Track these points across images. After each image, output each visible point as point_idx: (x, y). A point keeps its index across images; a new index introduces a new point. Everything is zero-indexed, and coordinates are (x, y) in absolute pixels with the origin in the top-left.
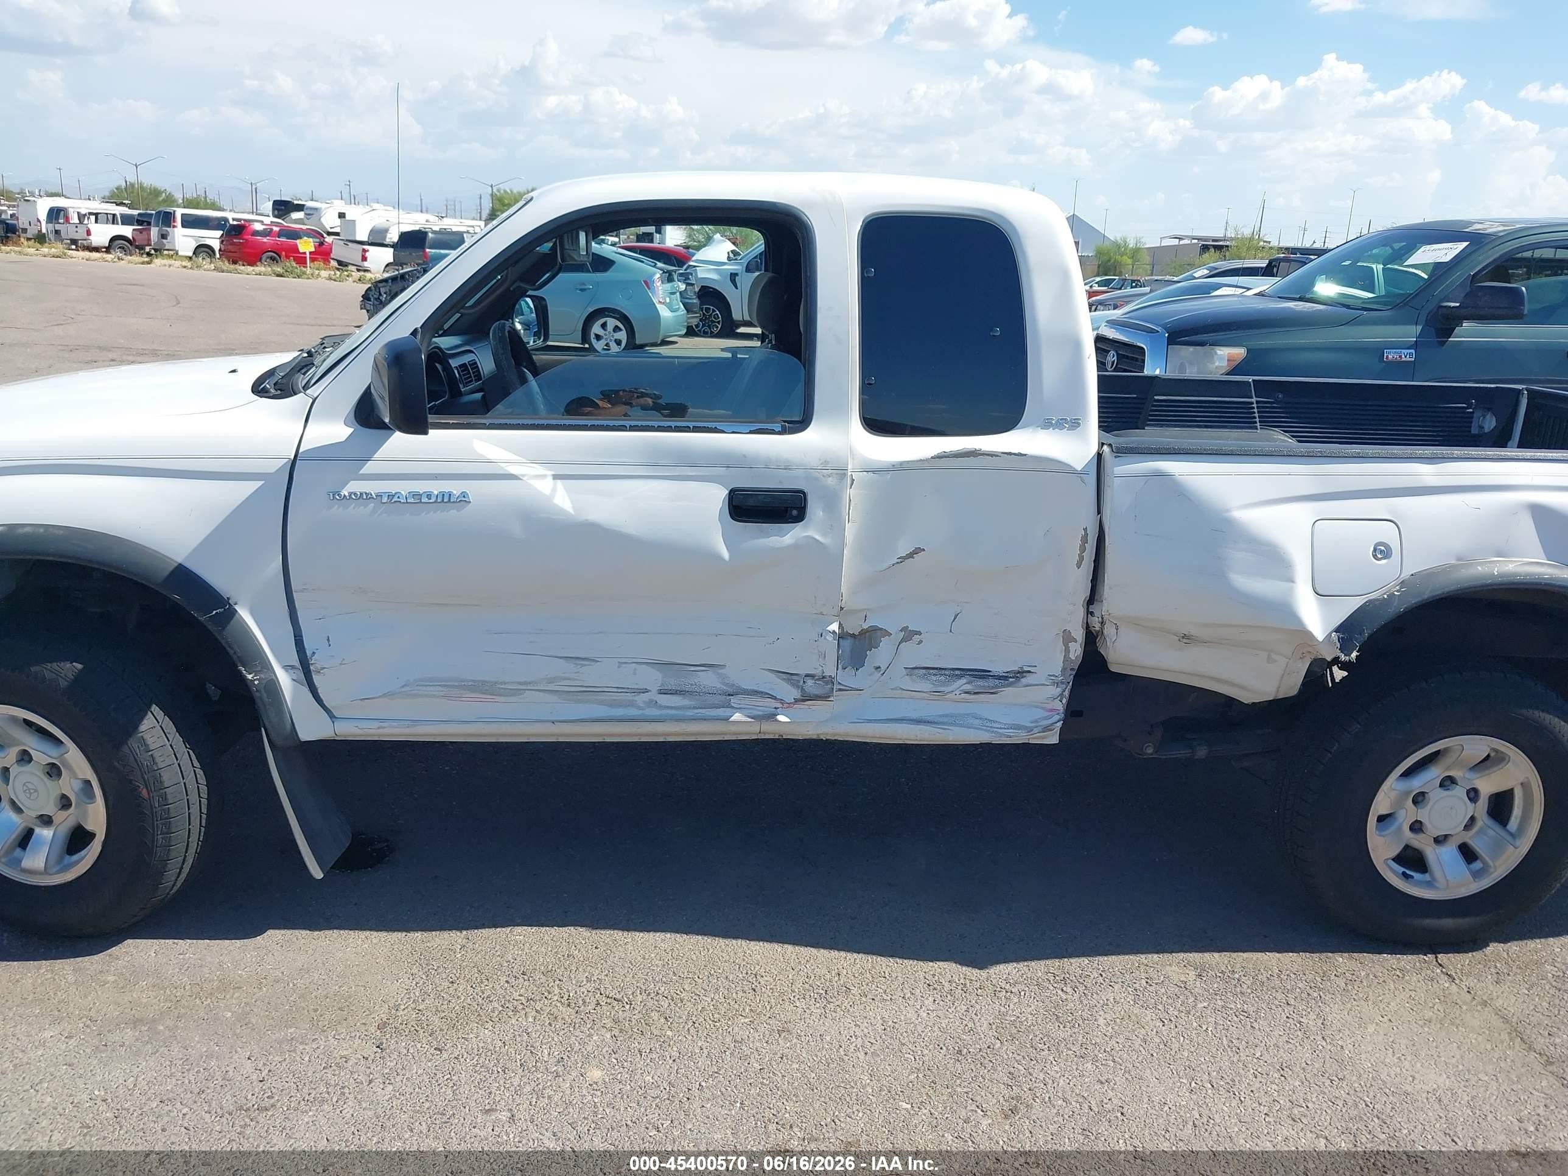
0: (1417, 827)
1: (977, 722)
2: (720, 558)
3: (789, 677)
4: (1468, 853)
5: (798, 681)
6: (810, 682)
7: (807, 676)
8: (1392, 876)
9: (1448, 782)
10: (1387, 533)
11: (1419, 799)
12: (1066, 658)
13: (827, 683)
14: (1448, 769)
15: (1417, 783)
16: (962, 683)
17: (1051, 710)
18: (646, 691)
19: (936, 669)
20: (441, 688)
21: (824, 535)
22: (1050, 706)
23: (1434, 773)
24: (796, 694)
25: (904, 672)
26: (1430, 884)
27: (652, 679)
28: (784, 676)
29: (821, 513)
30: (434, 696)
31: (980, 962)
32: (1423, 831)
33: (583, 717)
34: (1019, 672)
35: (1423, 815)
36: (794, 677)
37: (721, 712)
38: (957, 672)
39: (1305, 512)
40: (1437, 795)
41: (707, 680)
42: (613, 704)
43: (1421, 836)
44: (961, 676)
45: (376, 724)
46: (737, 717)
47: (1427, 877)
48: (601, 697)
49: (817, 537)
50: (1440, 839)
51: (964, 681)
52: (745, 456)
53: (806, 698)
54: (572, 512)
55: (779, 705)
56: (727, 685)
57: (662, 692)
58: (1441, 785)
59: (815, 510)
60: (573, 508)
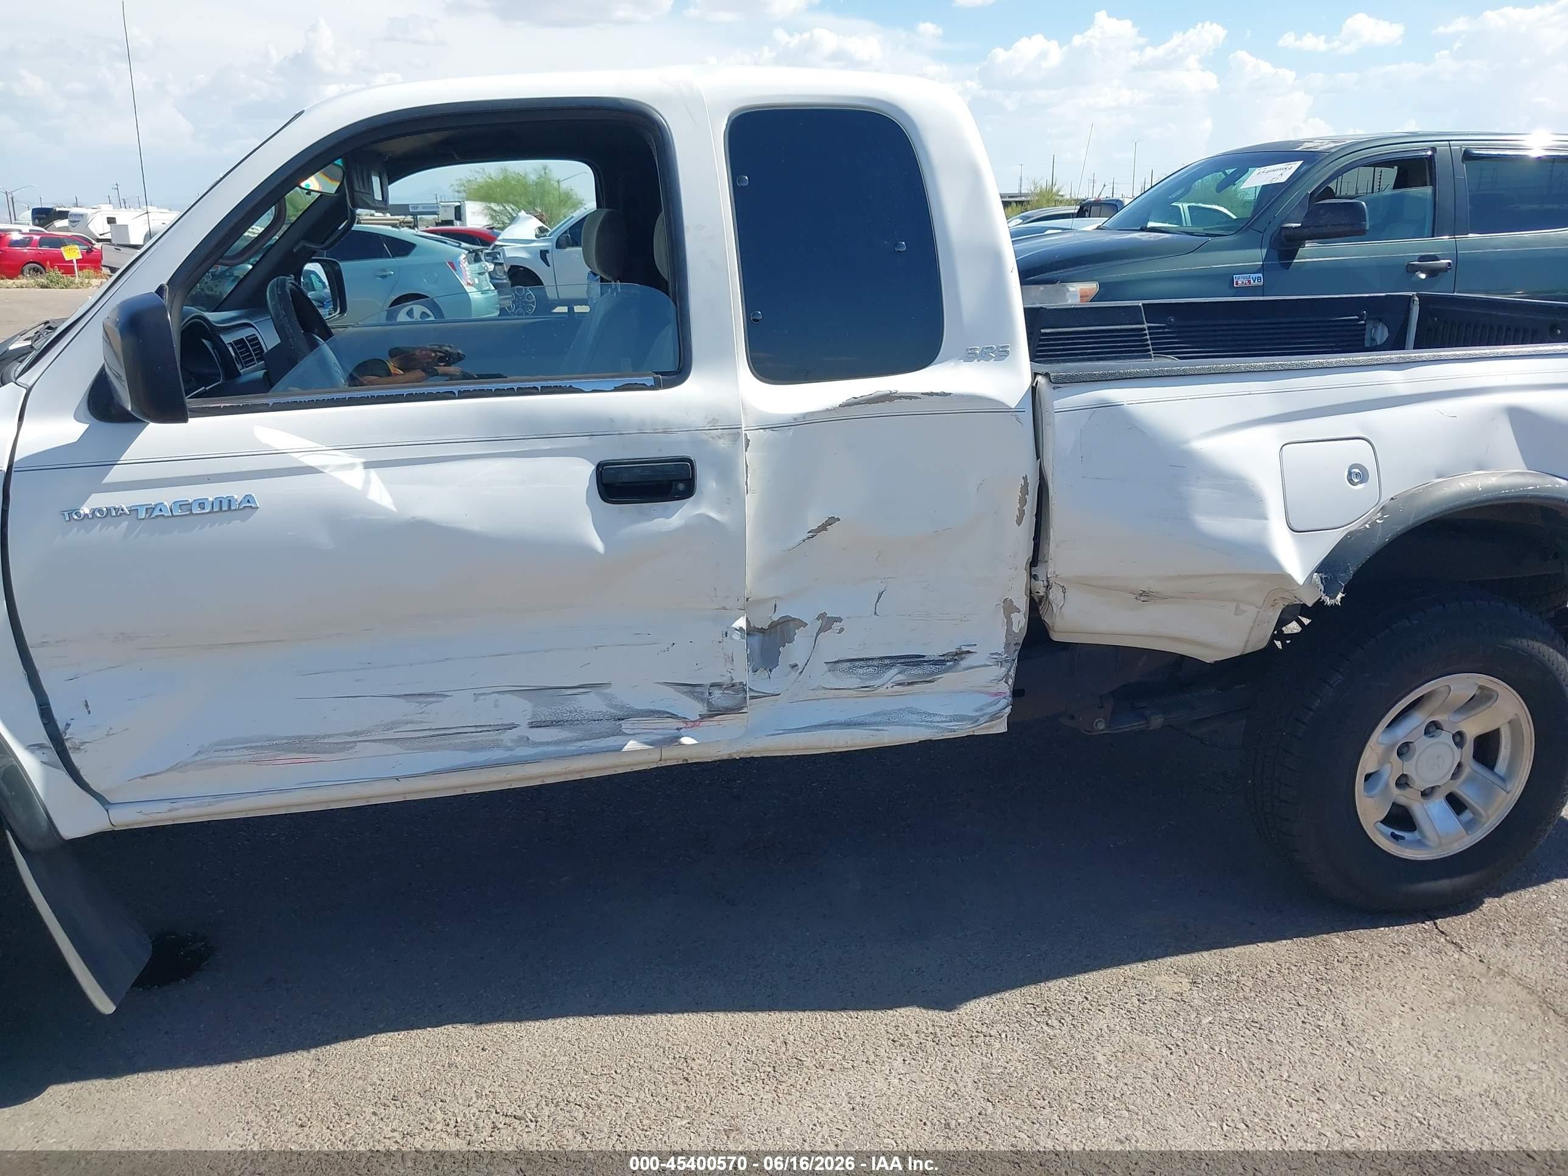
0: (1403, 782)
1: (914, 717)
2: (593, 551)
3: (691, 689)
4: (1456, 803)
5: (703, 693)
6: (717, 693)
7: (713, 685)
8: (1381, 838)
9: (1433, 728)
10: (1360, 453)
11: (1404, 750)
12: (1009, 631)
13: (737, 692)
14: (1432, 714)
15: (1401, 733)
16: (893, 674)
17: (996, 694)
18: (514, 726)
19: (862, 660)
20: (246, 752)
21: (721, 511)
22: (994, 690)
23: (1418, 720)
24: (701, 708)
25: (826, 667)
26: (1420, 844)
27: (521, 710)
28: (685, 689)
29: (714, 484)
30: (239, 762)
31: (947, 1003)
32: (1409, 785)
33: (438, 767)
34: (957, 654)
35: (1409, 768)
36: (697, 689)
37: (611, 742)
38: (887, 662)
39: (1269, 437)
40: (1422, 744)
41: (591, 704)
42: (475, 747)
43: (1408, 792)
44: (893, 665)
45: (167, 806)
46: (632, 745)
47: (1416, 835)
48: (457, 740)
49: (713, 514)
50: (1427, 792)
51: (894, 671)
52: (612, 420)
53: (714, 712)
54: (395, 510)
55: (682, 725)
56: (614, 707)
57: (534, 725)
58: (1427, 732)
59: (706, 481)
60: (394, 504)
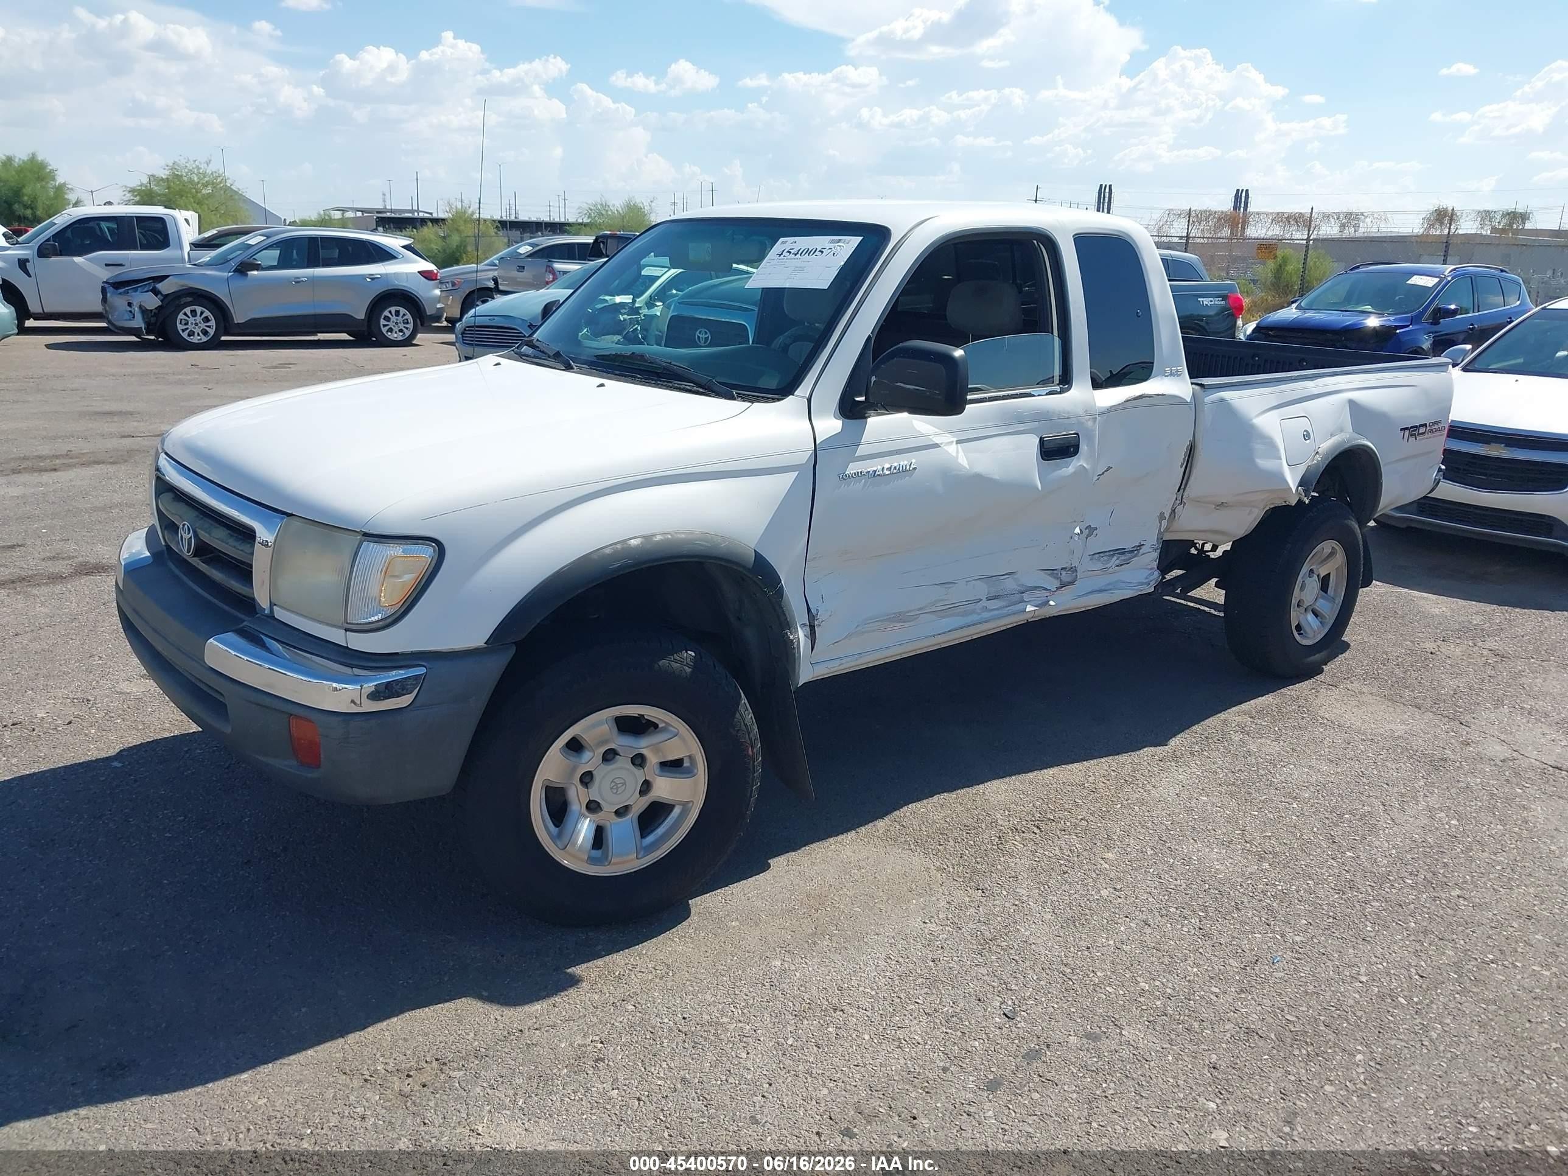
1: (1123, 585)
2: (1038, 489)
3: (1052, 572)
5: (1057, 574)
6: (1064, 573)
7: (1062, 569)
12: (1159, 531)
13: (1073, 572)
16: (1115, 561)
17: (1153, 569)
18: (981, 600)
19: (1102, 552)
20: (877, 624)
21: (1088, 464)
22: (1150, 567)
24: (1057, 583)
25: (1089, 557)
27: (982, 590)
28: (1049, 572)
29: (1086, 448)
30: (874, 631)
33: (953, 627)
34: (1139, 546)
36: (1055, 572)
37: (1020, 606)
38: (1112, 553)
41: (1010, 584)
42: (965, 614)
44: (1114, 555)
45: (838, 662)
46: (1029, 608)
48: (959, 610)
49: (1085, 465)
51: (1115, 558)
52: (1048, 412)
53: (1063, 585)
54: (967, 466)
55: (1048, 594)
56: (1019, 586)
57: (989, 599)
59: (1084, 447)
60: (968, 464)
